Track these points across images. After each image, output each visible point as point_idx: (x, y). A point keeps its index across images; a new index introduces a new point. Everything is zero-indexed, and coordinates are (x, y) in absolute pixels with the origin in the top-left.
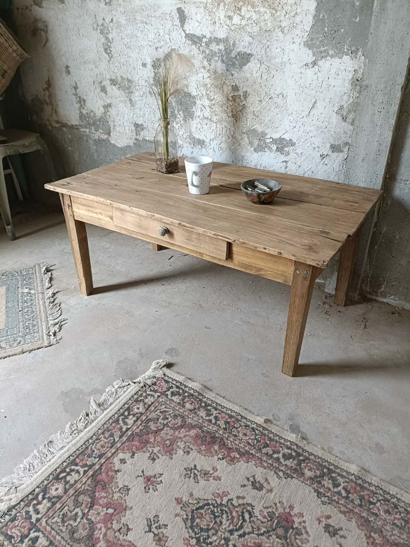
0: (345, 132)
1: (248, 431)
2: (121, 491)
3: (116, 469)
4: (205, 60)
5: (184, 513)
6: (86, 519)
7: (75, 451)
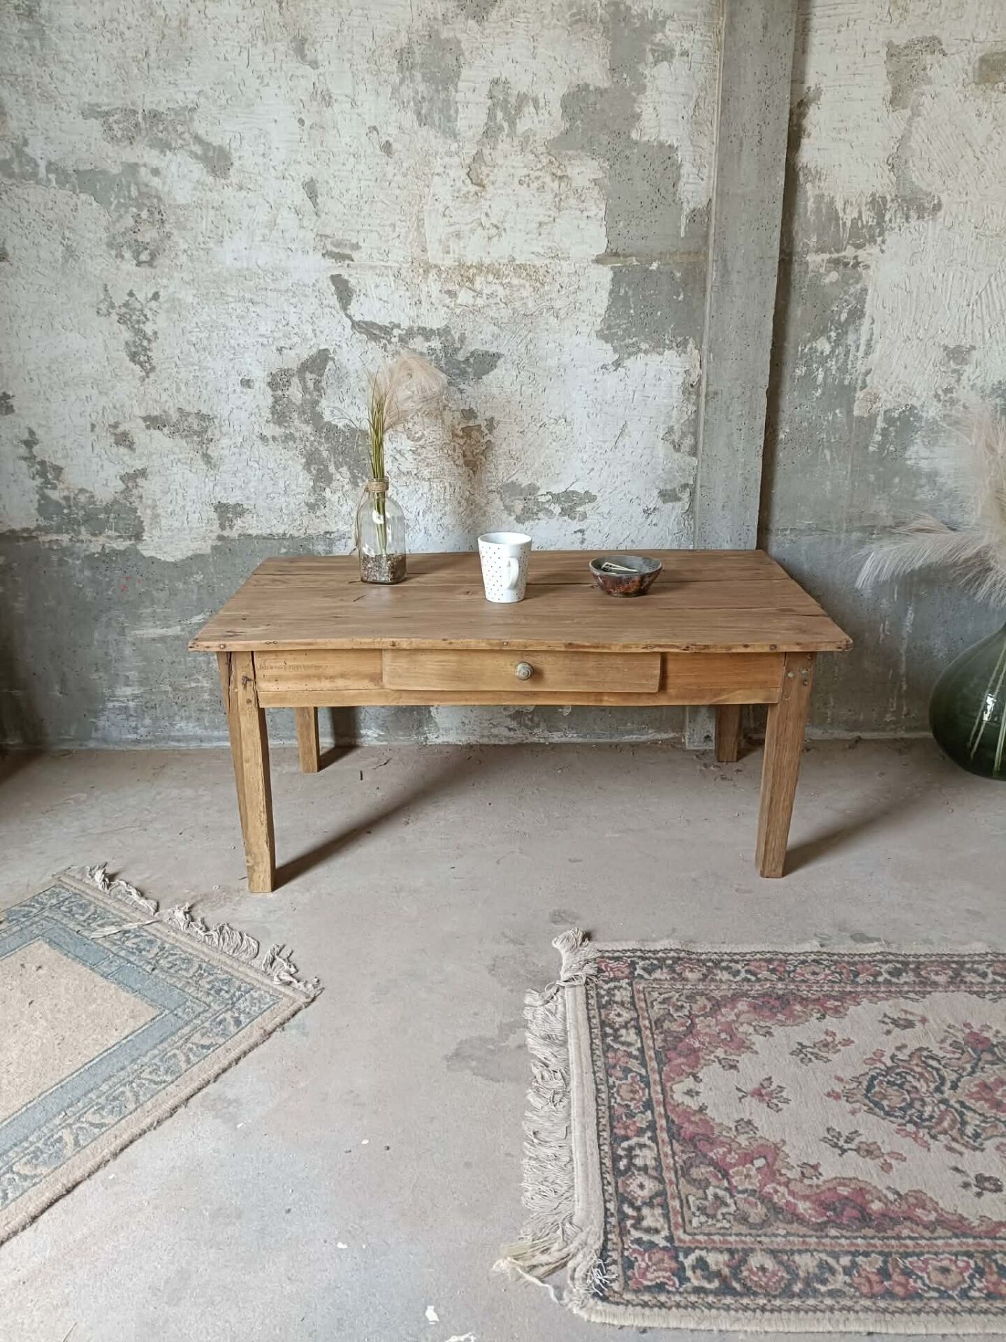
0: (681, 468)
1: (812, 967)
2: (741, 1130)
3: (695, 1108)
5: (858, 1104)
6: (739, 1192)
7: (599, 1122)
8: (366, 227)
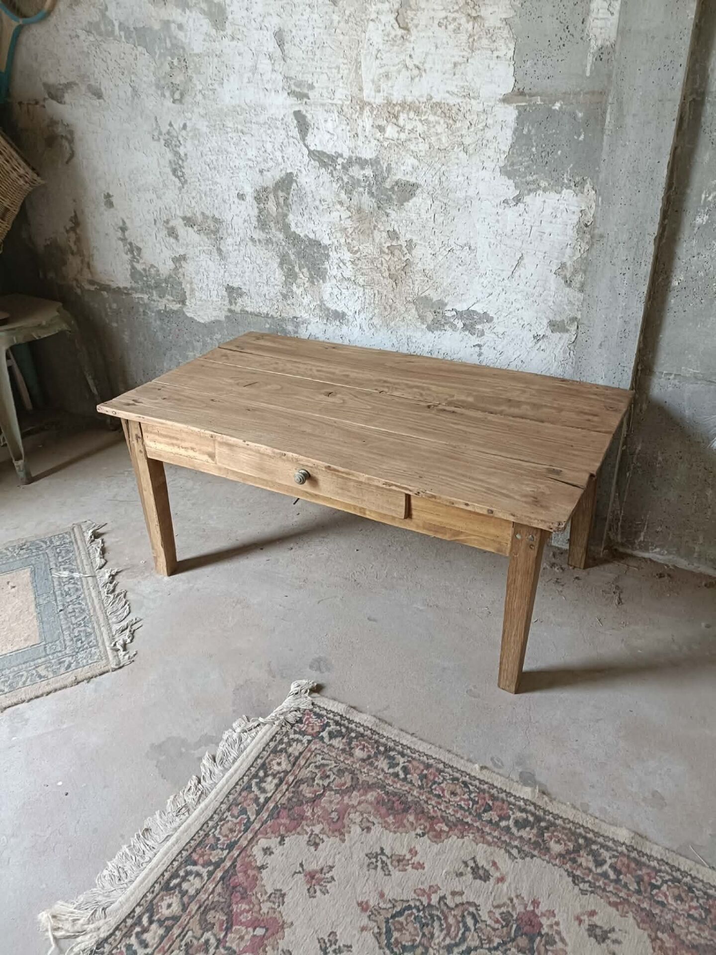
0: (570, 302)
1: (458, 787)
2: (272, 898)
3: (259, 864)
4: (343, 192)
5: (375, 924)
6: (224, 947)
7: (189, 842)
8: (318, 70)
